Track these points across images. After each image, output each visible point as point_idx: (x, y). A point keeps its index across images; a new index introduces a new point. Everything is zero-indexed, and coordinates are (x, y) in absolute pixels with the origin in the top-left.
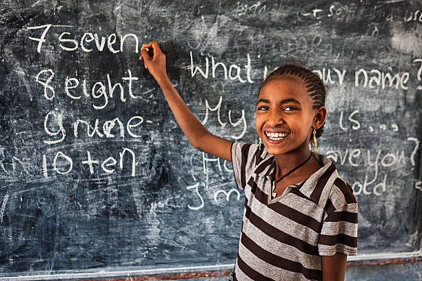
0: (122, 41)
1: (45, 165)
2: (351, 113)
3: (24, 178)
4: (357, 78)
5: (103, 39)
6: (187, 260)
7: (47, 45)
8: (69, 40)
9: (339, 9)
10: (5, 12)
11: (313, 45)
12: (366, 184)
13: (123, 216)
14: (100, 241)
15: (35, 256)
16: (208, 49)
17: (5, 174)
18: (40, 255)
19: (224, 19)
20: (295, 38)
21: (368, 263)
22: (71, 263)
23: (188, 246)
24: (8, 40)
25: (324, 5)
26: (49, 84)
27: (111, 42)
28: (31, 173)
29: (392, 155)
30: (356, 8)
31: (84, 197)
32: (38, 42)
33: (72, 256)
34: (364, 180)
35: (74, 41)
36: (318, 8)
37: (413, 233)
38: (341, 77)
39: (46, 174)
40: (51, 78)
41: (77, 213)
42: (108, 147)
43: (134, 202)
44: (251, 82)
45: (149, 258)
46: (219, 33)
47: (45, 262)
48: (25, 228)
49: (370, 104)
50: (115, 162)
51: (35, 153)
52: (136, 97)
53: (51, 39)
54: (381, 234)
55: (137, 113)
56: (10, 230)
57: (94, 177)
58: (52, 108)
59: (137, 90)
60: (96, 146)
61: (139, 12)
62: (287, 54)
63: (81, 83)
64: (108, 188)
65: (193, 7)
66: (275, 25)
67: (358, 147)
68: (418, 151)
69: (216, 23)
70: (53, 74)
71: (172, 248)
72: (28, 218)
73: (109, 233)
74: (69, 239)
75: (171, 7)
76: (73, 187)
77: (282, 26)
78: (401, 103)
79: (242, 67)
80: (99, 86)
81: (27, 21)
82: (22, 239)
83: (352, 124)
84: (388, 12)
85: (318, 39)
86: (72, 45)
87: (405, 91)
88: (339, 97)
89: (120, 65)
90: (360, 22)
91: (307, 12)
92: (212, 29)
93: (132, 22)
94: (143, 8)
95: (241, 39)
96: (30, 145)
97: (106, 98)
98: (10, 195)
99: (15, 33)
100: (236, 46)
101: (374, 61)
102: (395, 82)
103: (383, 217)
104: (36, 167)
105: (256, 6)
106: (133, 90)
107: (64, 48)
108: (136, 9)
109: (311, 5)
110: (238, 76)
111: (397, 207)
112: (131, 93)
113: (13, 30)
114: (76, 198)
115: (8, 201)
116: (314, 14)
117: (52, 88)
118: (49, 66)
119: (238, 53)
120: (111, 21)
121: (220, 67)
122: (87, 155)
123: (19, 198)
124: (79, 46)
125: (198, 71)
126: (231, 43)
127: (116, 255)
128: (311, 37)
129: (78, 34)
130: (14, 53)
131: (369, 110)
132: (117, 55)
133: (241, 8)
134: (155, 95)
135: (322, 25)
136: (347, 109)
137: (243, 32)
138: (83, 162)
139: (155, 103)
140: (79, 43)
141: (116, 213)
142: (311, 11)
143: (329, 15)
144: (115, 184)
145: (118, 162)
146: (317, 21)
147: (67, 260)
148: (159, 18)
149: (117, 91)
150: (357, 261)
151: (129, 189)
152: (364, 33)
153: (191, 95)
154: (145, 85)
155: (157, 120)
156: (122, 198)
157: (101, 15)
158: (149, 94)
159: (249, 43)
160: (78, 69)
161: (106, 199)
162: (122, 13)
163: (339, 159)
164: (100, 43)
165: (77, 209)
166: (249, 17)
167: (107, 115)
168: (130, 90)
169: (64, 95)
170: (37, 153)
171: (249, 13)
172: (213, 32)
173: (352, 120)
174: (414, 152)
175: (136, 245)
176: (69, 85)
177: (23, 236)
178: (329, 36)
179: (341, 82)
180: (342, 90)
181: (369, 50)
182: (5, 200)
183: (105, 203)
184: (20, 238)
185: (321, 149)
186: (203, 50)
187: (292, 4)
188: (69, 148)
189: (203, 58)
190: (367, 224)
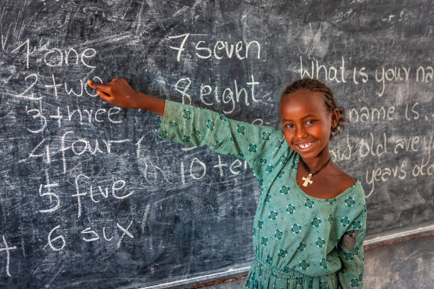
0: (247, 47)
1: (182, 172)
2: (413, 105)
3: (165, 186)
4: (417, 74)
5: (232, 46)
7: (185, 54)
8: (203, 48)
9: (407, 15)
10: (149, 22)
11: (388, 46)
12: (422, 167)
13: (247, 215)
14: (228, 241)
15: (173, 262)
16: (314, 53)
17: (148, 184)
18: (178, 261)
19: (326, 25)
20: (376, 41)
21: (424, 235)
22: (204, 265)
24: (151, 49)
25: (396, 12)
26: (187, 92)
27: (238, 49)
28: (171, 181)
30: (418, 13)
31: (215, 200)
32: (177, 51)
33: (206, 258)
34: (421, 162)
35: (209, 49)
36: (393, 14)
38: (407, 74)
39: (183, 181)
40: (188, 86)
41: (210, 216)
43: (255, 201)
44: (344, 81)
46: (322, 38)
47: (182, 267)
48: (164, 236)
49: (426, 96)
50: (241, 164)
51: (174, 161)
52: (257, 101)
53: (189, 48)
55: (258, 115)
56: (151, 240)
57: (223, 179)
59: (258, 94)
61: (262, 20)
62: (370, 56)
63: (213, 89)
64: (235, 189)
65: (303, 15)
66: (362, 30)
67: (417, 135)
69: (320, 30)
70: (190, 81)
72: (167, 225)
73: (235, 232)
74: (203, 242)
75: (286, 16)
76: (206, 190)
77: (368, 31)
79: (338, 69)
80: (228, 92)
81: (168, 30)
82: (161, 247)
83: (414, 115)
85: (392, 41)
86: (205, 53)
88: (406, 92)
89: (245, 71)
90: (421, 26)
91: (385, 17)
92: (317, 35)
93: (255, 30)
94: (264, 16)
95: (337, 43)
96: (169, 154)
97: (234, 102)
98: (151, 204)
99: (157, 43)
100: (335, 50)
101: (429, 59)
104: (175, 175)
105: (349, 12)
106: (255, 93)
107: (200, 56)
108: (259, 17)
109: (387, 11)
110: (335, 76)
112: (253, 98)
113: (156, 39)
114: (209, 202)
115: (150, 211)
116: (390, 20)
117: (188, 96)
118: (187, 74)
119: (335, 56)
120: (239, 29)
121: (322, 69)
122: (218, 159)
123: (159, 207)
124: (213, 54)
125: (306, 74)
126: (330, 48)
127: (242, 253)
128: (387, 40)
129: (212, 42)
130: (156, 62)
131: (425, 101)
132: (243, 62)
133: (338, 15)
134: (272, 97)
135: (394, 29)
136: (410, 102)
137: (340, 37)
138: (215, 166)
139: (272, 105)
140: (213, 51)
142: (387, 16)
143: (400, 20)
144: (241, 185)
145: (243, 164)
146: (392, 25)
147: (201, 263)
148: (277, 25)
149: (242, 96)
150: (417, 234)
151: (251, 188)
152: (423, 35)
154: (265, 89)
155: (274, 121)
156: (246, 198)
157: (231, 23)
158: (268, 97)
159: (343, 46)
160: (211, 76)
161: (233, 199)
162: (247, 21)
163: (405, 146)
164: (229, 51)
165: (209, 212)
166: (344, 22)
168: (253, 95)
169: (199, 103)
170: (176, 161)
171: (344, 19)
172: (317, 38)
173: (414, 111)
176: (204, 93)
177: (163, 244)
178: (400, 38)
179: (407, 79)
180: (408, 85)
181: (426, 50)
182: (147, 210)
183: (232, 204)
184: (160, 246)
185: (393, 139)
186: (309, 54)
187: (374, 10)
188: (202, 154)
189: (310, 62)
190: (422, 201)
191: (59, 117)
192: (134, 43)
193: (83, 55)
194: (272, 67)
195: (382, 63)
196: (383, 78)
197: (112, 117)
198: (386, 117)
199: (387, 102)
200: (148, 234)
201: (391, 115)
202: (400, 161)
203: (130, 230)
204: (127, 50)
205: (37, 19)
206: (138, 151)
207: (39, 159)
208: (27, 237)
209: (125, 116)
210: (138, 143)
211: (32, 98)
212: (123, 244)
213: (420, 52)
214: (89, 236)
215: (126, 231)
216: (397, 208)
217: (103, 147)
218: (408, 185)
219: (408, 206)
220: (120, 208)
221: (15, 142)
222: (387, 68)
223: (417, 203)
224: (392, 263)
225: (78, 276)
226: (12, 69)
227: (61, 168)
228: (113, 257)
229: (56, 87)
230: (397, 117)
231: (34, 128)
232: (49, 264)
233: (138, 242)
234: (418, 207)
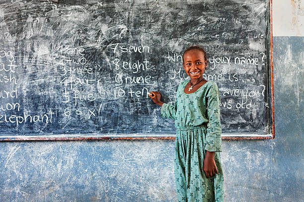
0: (143, 49)
1: (115, 93)
2: (234, 74)
3: (108, 98)
4: (235, 61)
5: (137, 48)
6: (168, 132)
7: (117, 50)
8: (125, 49)
9: (226, 35)
10: (103, 39)
11: (216, 48)
12: (243, 104)
13: (143, 114)
14: (134, 123)
15: (110, 128)
16: (175, 51)
17: (101, 97)
18: (112, 127)
19: (181, 39)
20: (209, 46)
21: (246, 138)
22: (123, 131)
23: (168, 126)
24: (104, 49)
26: (118, 64)
27: (139, 49)
28: (110, 96)
29: (253, 92)
30: (233, 34)
31: (129, 106)
32: (114, 49)
33: (124, 128)
34: (241, 102)
35: (127, 49)
36: (217, 34)
37: (266, 126)
38: (229, 61)
39: (115, 97)
40: (118, 62)
41: (126, 112)
42: (138, 87)
43: (147, 108)
45: (153, 130)
46: (179, 45)
47: (114, 130)
48: (107, 117)
49: (242, 71)
50: (140, 92)
52: (148, 69)
53: (119, 48)
54: (251, 126)
55: (148, 74)
56: (102, 117)
57: (132, 98)
58: (118, 73)
59: (149, 66)
60: (134, 87)
61: (150, 38)
63: (128, 63)
64: (138, 103)
65: (169, 36)
66: (200, 41)
67: (238, 89)
68: (266, 91)
69: (178, 41)
70: (119, 60)
71: (162, 127)
72: (108, 113)
73: (138, 120)
74: (123, 122)
75: (161, 36)
76: (125, 101)
77: (203, 42)
78: (256, 71)
80: (135, 65)
81: (110, 42)
83: (235, 79)
84: (247, 35)
85: (218, 46)
87: (257, 66)
88: (228, 68)
89: (143, 57)
90: (235, 39)
91: (213, 36)
93: (147, 42)
96: (110, 86)
97: (137, 69)
98: (102, 104)
99: (106, 47)
101: (242, 54)
102: (252, 62)
103: (251, 118)
104: (112, 94)
105: (193, 34)
107: (123, 51)
108: (148, 37)
111: (258, 114)
113: (106, 45)
114: (126, 106)
116: (216, 37)
117: (118, 66)
118: (117, 58)
120: (139, 42)
121: (180, 57)
122: (130, 90)
123: (105, 106)
124: (128, 51)
125: (171, 59)
126: (184, 48)
127: (141, 129)
128: (215, 45)
129: (128, 46)
130: (106, 53)
131: (242, 73)
132: (142, 54)
133: (187, 36)
134: (155, 68)
135: (219, 41)
136: (232, 73)
137: (188, 44)
138: (129, 93)
139: (155, 71)
141: (140, 112)
142: (215, 35)
143: (222, 37)
144: (140, 101)
145: (142, 93)
146: (217, 39)
148: (157, 40)
149: (141, 66)
150: (241, 137)
151: (145, 103)
152: (237, 43)
153: (169, 68)
154: (152, 64)
155: (156, 77)
156: (143, 107)
157: (136, 40)
158: (153, 68)
160: (127, 59)
162: (143, 39)
163: (230, 93)
164: (135, 50)
165: (126, 110)
167: (138, 75)
168: (146, 66)
169: (122, 68)
170: (112, 89)
171: (190, 37)
172: (177, 44)
173: (234, 77)
174: (263, 91)
175: (148, 125)
176: (124, 64)
177: (107, 120)
178: (223, 44)
180: (229, 65)
181: (240, 49)
182: (101, 106)
183: (136, 108)
184: (105, 121)
185: (222, 89)
186: (173, 51)
187: (207, 33)
188: (124, 87)
189: (173, 54)
190: (244, 121)
191: (71, 70)
192: (97, 47)
193: (80, 51)
194: (155, 56)
195: (213, 55)
196: (214, 62)
197: (89, 72)
198: (217, 79)
199: (217, 72)
200: (101, 115)
201: (219, 78)
202: (227, 100)
203: (94, 113)
204: (95, 49)
205: (65, 39)
206: (98, 84)
207: (63, 84)
208: (58, 110)
209: (94, 72)
210: (98, 82)
211: (62, 64)
212: (91, 118)
213: (236, 50)
214: (79, 112)
215: (92, 113)
216: (227, 122)
217: (85, 82)
218: (233, 112)
219: (234, 122)
220: (90, 104)
221: (56, 78)
222: (216, 58)
223: (240, 122)
224: (229, 151)
225: (74, 127)
226: (57, 55)
227: (70, 88)
228: (87, 122)
229: (70, 60)
230: (223, 79)
231: (62, 74)
232: (64, 120)
233: (97, 118)
234: (241, 124)
